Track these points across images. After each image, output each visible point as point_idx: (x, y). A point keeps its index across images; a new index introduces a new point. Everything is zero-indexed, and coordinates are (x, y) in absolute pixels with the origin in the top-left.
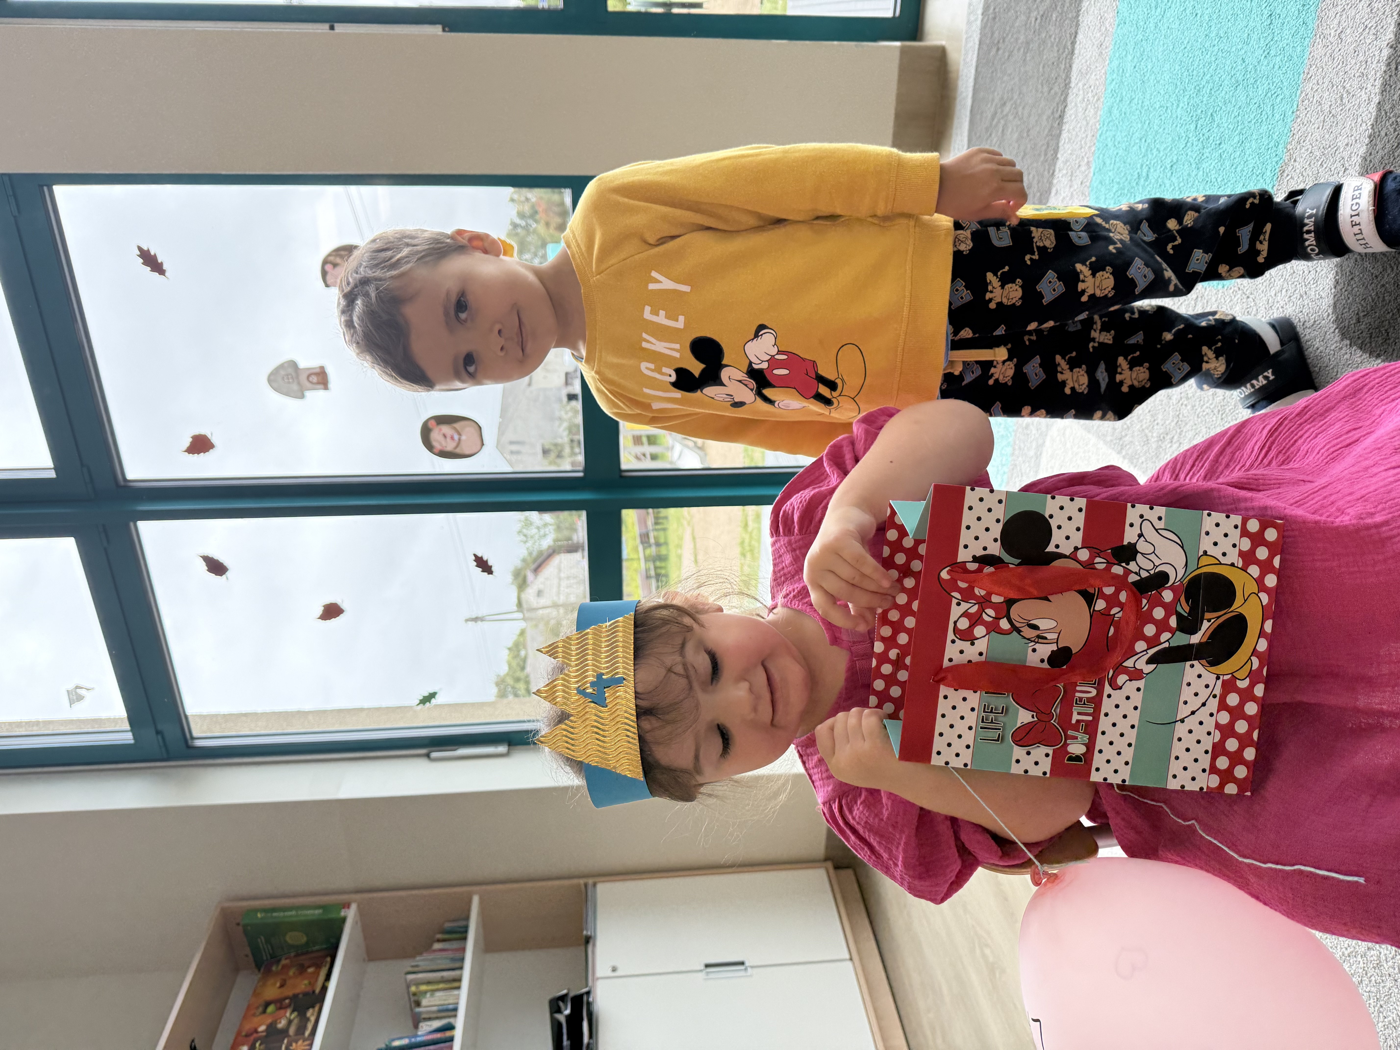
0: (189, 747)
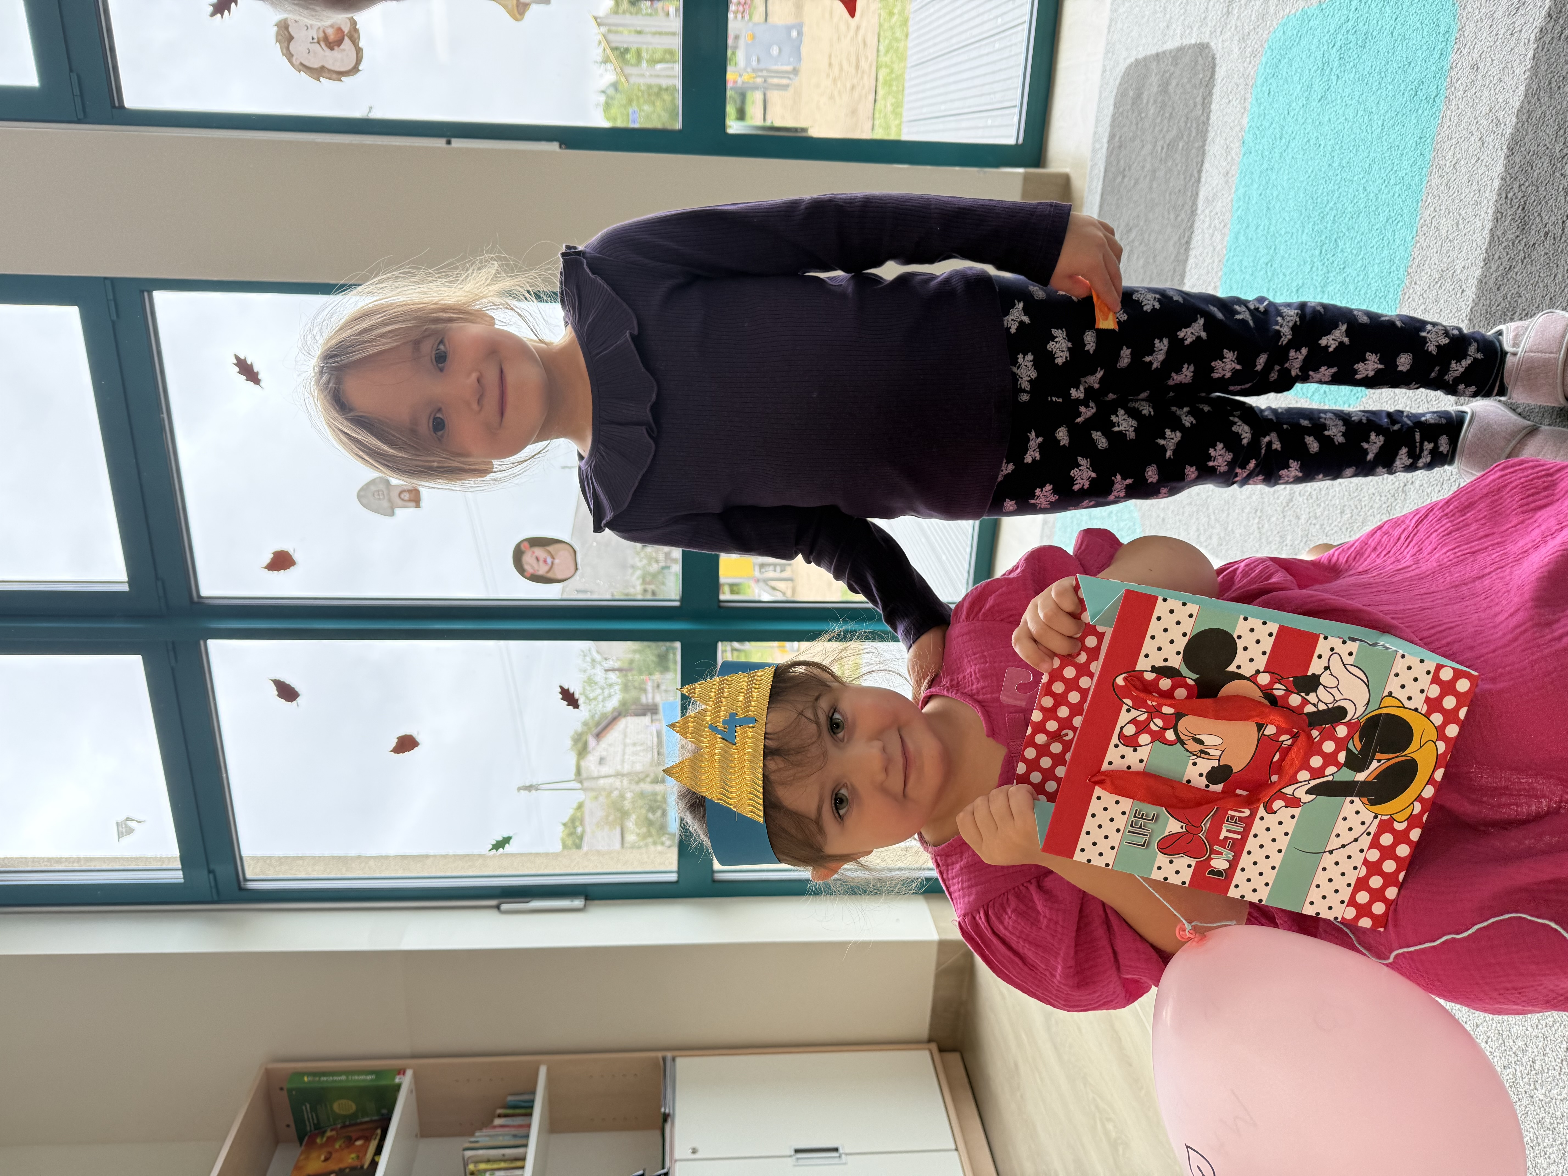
0: (241, 889)
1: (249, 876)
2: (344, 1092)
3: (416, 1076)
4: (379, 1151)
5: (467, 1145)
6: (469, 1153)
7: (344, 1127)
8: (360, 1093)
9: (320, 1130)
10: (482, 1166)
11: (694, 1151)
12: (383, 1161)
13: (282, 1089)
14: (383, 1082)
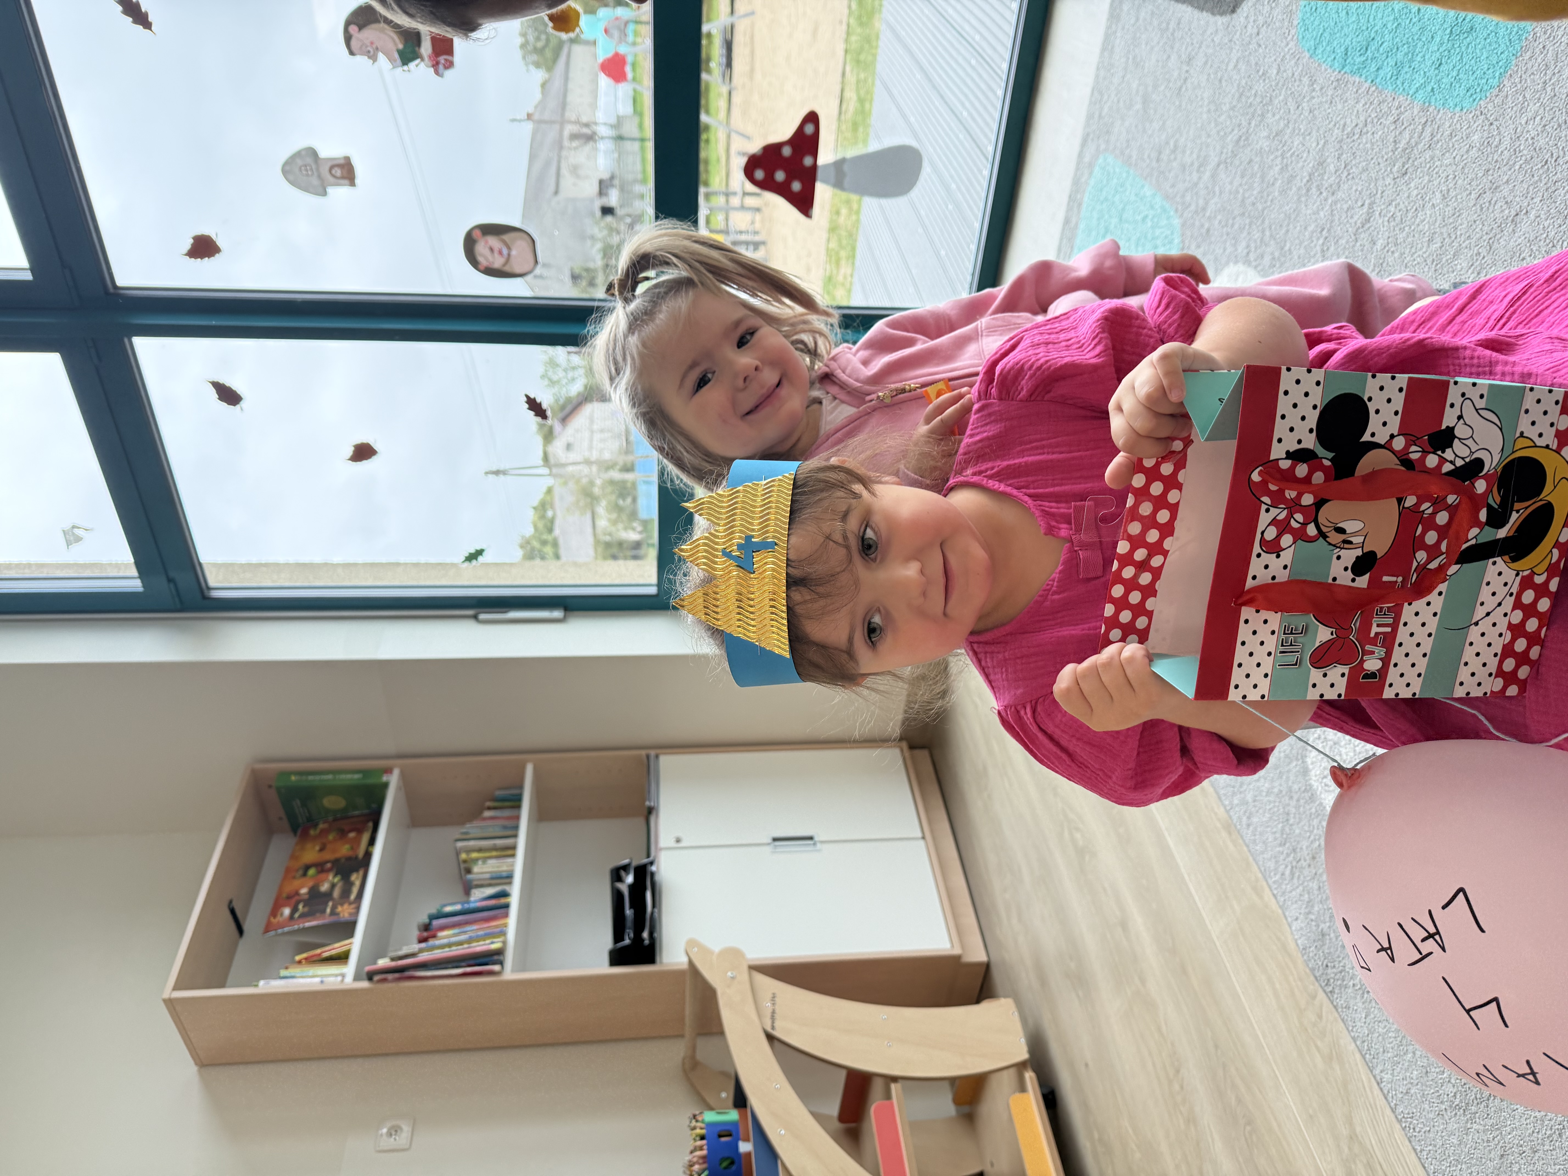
0: (205, 598)
1: (212, 583)
2: (332, 790)
3: (403, 776)
4: (372, 842)
5: (458, 836)
6: (460, 844)
7: (335, 820)
8: (349, 791)
9: (312, 822)
10: (474, 855)
11: (678, 841)
12: (377, 851)
13: (270, 786)
14: (371, 781)
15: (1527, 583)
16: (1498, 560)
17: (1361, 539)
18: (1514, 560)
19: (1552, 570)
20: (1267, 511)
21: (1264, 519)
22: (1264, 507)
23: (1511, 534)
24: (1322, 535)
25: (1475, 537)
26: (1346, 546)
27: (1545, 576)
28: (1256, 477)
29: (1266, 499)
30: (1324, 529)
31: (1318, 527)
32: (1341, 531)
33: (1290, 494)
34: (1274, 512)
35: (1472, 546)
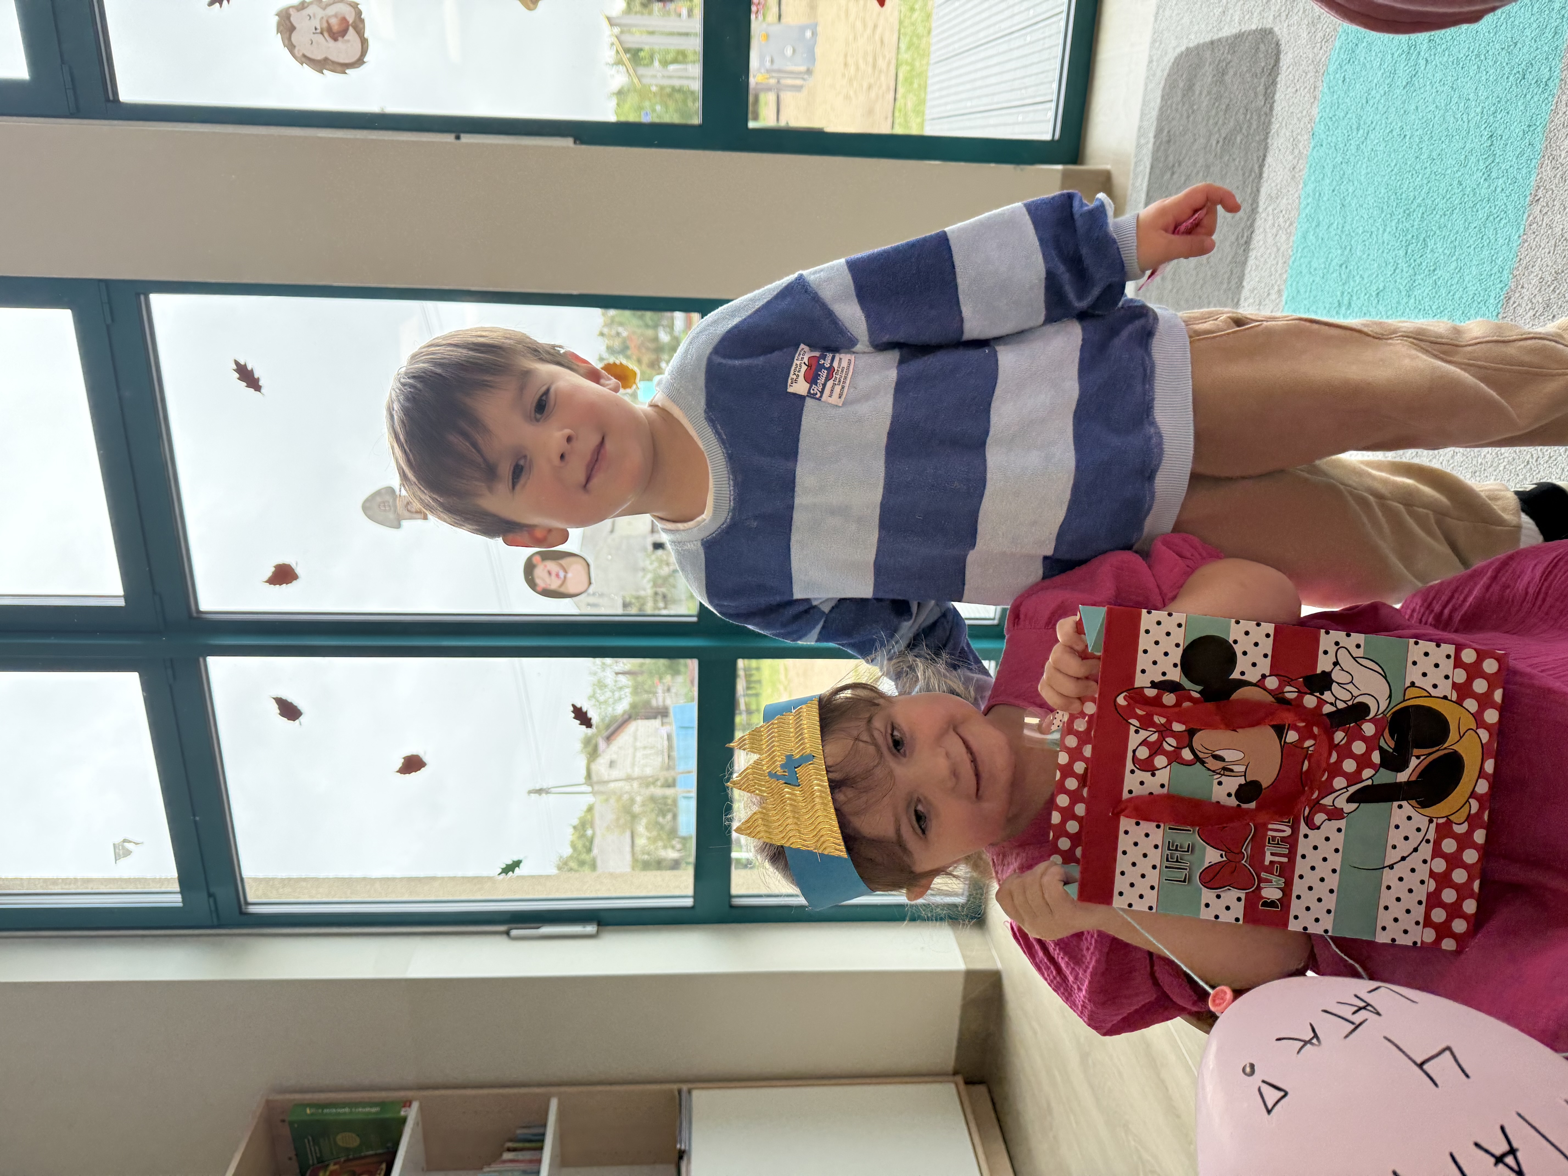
15: (1444, 830)
16: (1404, 803)
17: (1243, 768)
18: (1424, 805)
19: (1473, 821)
20: (1137, 732)
21: (1134, 739)
22: (1132, 729)
23: (1413, 778)
24: (1198, 759)
25: (1370, 778)
26: (1226, 773)
27: (1465, 827)
28: (1121, 700)
29: (1133, 721)
30: (1201, 755)
31: (1193, 751)
32: (1220, 758)
33: (1159, 720)
34: (1143, 734)
35: (1368, 786)
